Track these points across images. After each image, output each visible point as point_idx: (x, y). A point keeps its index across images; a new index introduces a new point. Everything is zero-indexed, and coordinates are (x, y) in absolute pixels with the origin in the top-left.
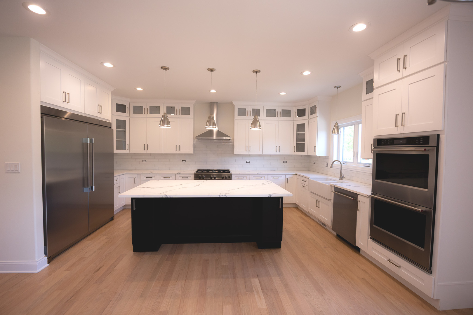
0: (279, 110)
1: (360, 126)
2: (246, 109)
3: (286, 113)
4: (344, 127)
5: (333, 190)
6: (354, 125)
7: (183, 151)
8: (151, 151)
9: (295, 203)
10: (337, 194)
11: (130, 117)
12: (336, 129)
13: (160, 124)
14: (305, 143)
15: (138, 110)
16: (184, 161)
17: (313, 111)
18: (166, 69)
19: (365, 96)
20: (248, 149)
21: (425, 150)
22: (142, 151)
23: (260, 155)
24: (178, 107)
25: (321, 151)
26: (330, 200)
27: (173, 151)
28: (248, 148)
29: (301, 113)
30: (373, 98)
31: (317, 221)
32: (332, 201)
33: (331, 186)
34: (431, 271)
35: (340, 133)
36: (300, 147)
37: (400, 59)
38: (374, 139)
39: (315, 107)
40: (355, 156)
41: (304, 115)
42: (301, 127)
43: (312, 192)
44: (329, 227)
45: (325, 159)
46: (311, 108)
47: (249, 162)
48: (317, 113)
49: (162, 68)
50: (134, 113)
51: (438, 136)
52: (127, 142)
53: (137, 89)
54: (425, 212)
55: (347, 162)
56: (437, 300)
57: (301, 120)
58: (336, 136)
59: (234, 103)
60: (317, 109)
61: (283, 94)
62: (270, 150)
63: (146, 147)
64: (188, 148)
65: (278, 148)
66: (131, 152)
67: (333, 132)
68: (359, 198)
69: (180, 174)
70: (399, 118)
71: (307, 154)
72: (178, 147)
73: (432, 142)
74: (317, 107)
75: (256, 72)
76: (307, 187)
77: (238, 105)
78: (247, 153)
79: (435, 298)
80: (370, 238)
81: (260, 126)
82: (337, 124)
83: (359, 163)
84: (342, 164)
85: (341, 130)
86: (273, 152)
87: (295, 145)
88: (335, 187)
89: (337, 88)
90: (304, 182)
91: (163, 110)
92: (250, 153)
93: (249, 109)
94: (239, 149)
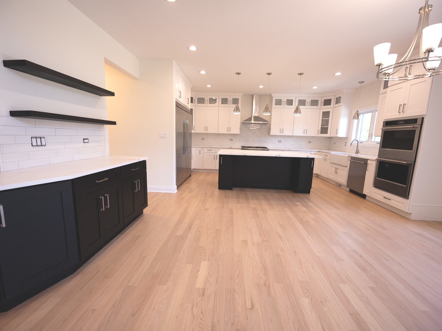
0: (308, 100)
1: (377, 112)
2: (281, 100)
3: (314, 103)
4: (363, 113)
5: (350, 159)
6: (372, 112)
7: (232, 132)
8: (209, 131)
9: (317, 174)
10: (353, 161)
11: (195, 106)
12: (357, 116)
13: (234, 111)
14: (329, 127)
16: (232, 140)
17: (338, 101)
18: (239, 74)
19: (382, 90)
20: (282, 131)
21: (413, 127)
22: (203, 132)
23: (290, 136)
24: (230, 99)
25: (342, 133)
26: (347, 167)
27: (225, 132)
29: (327, 102)
30: (386, 92)
31: (335, 184)
32: (348, 167)
33: (349, 156)
34: (408, 198)
35: (359, 119)
36: (324, 130)
37: (407, 67)
38: (384, 122)
39: (340, 97)
40: (370, 136)
41: (330, 104)
42: (326, 114)
43: (332, 163)
44: (344, 186)
45: (344, 140)
46: (336, 98)
47: (280, 141)
48: (342, 103)
49: (236, 73)
50: (198, 103)
51: (423, 118)
52: (193, 125)
53: (207, 86)
54: (409, 164)
55: (363, 141)
56: (410, 214)
57: (327, 108)
58: (356, 121)
59: (273, 95)
60: (341, 100)
61: (315, 88)
62: (299, 132)
63: (206, 128)
64: (236, 130)
65: (305, 131)
66: (197, 132)
67: (353, 118)
68: (369, 162)
70: (402, 107)
71: (329, 136)
72: (229, 129)
73: (419, 122)
74: (342, 98)
75: (301, 74)
76: (328, 160)
77: (276, 97)
78: (280, 134)
79: (409, 212)
80: (374, 186)
81: (300, 113)
82: (358, 111)
83: (373, 142)
84: (359, 143)
85: (361, 117)
86: (301, 134)
87: (320, 129)
88: (351, 157)
89: (361, 83)
90: (326, 156)
91: (219, 101)
92: (283, 134)
93: (284, 100)
94: (274, 131)
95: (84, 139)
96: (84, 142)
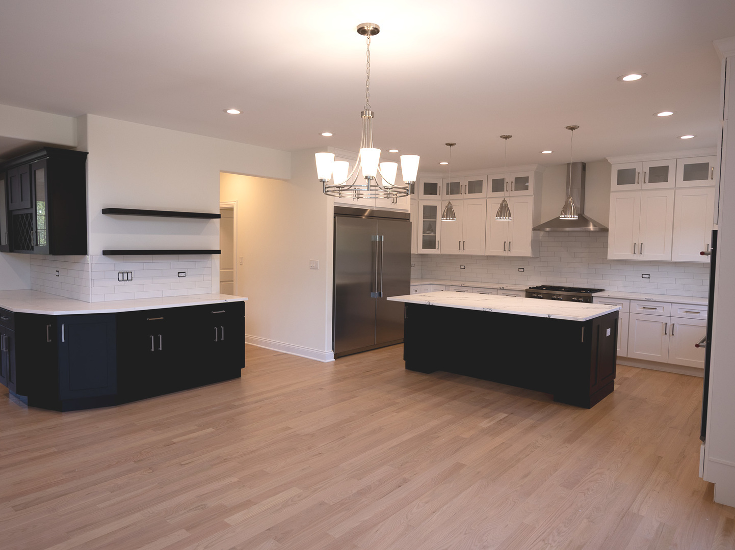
2: (635, 170)
7: (516, 252)
8: (468, 251)
11: (443, 200)
15: (454, 189)
16: (522, 270)
22: (456, 251)
27: (499, 252)
28: (638, 248)
47: (647, 276)
52: (438, 239)
53: (441, 164)
59: (610, 160)
63: (462, 245)
64: (523, 248)
66: (442, 253)
69: (503, 289)
72: (507, 246)
77: (618, 164)
78: (635, 258)
91: (487, 186)
92: (641, 258)
93: (643, 169)
94: (617, 249)
95: (179, 273)
96: (179, 276)
